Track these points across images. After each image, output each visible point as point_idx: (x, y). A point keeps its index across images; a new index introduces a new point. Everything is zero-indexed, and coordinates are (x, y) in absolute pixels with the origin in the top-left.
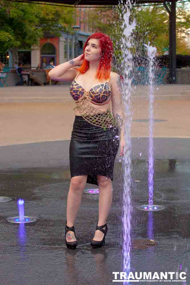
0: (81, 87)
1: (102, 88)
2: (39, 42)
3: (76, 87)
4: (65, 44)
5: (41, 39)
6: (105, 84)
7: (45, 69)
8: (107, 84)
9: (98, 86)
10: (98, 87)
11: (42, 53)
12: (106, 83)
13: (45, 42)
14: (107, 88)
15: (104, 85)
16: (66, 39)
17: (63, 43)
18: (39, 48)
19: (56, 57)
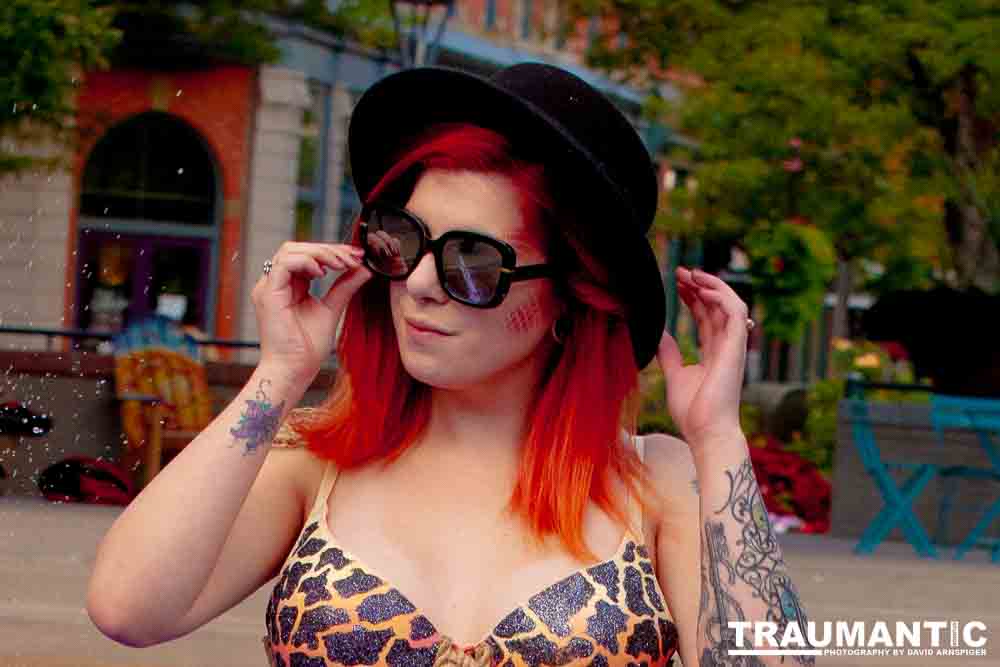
0: (403, 604)
1: (611, 603)
2: (70, 100)
3: (358, 599)
4: (313, 132)
5: (94, 81)
6: (622, 565)
7: (105, 348)
8: (638, 559)
9: (576, 587)
10: (570, 593)
11: (88, 204)
12: (628, 557)
13: (124, 106)
14: (646, 598)
15: (622, 576)
16: (321, 88)
17: (290, 123)
18: (69, 157)
19: (214, 250)
